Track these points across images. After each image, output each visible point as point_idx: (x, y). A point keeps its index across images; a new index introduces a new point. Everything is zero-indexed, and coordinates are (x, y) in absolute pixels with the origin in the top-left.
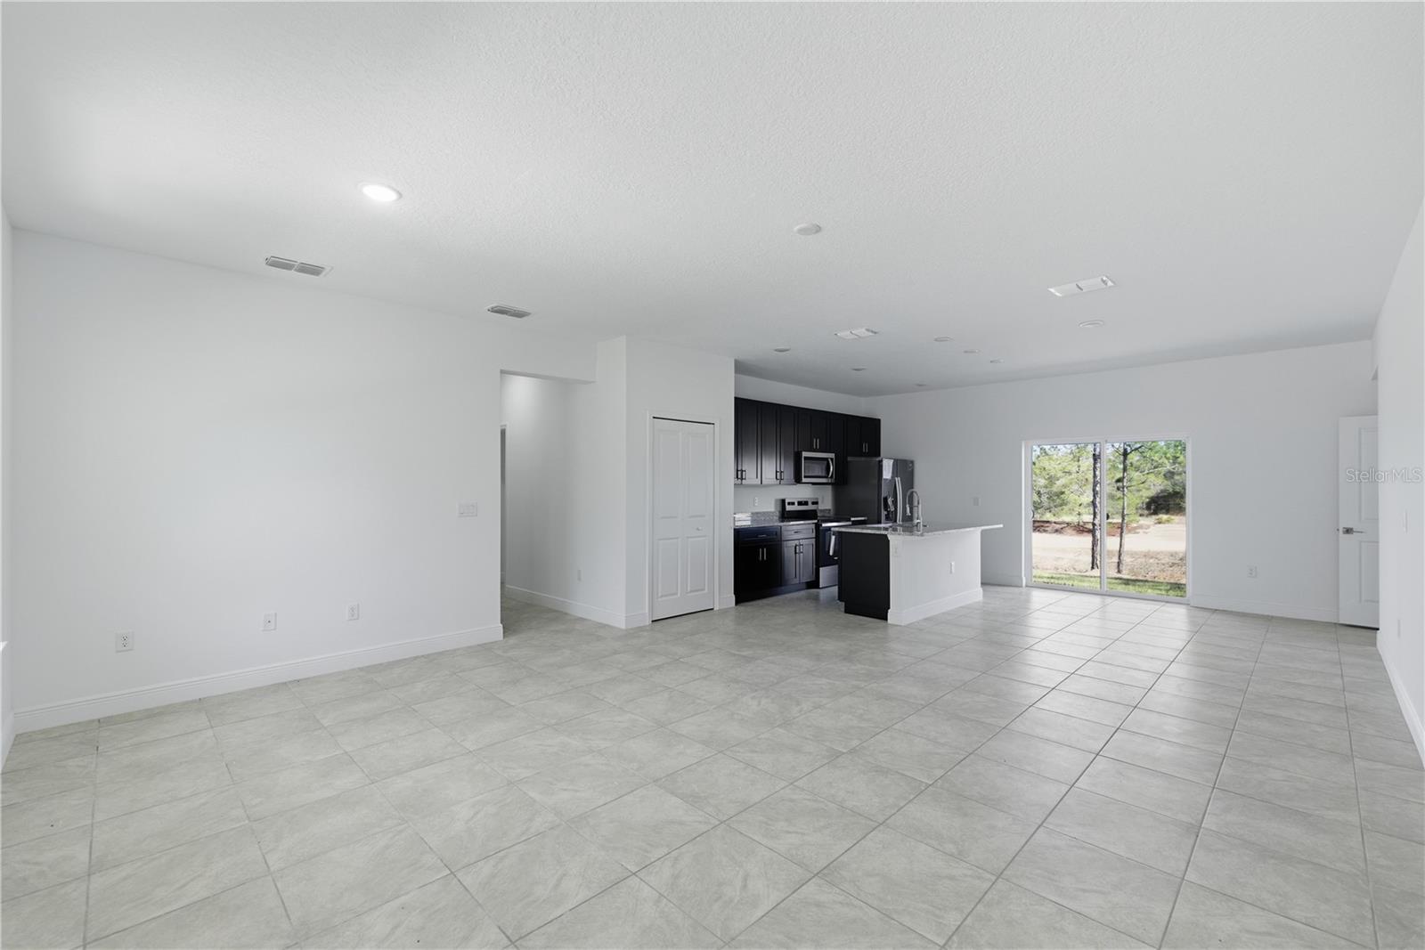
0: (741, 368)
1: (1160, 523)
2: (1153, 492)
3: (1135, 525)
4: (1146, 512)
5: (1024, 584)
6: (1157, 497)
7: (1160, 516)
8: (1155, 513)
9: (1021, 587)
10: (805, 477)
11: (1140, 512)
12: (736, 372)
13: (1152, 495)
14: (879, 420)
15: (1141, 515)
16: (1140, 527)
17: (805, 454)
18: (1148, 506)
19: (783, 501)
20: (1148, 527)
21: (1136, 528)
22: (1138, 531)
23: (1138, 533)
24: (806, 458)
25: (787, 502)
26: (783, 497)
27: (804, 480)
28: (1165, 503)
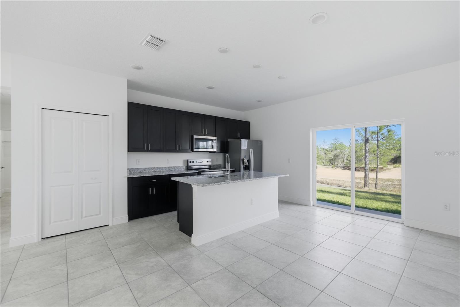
0: (132, 86)
1: (395, 167)
2: (393, 157)
3: (386, 168)
4: (391, 163)
5: (311, 204)
6: (394, 158)
7: (396, 165)
8: (394, 163)
9: (310, 206)
10: (195, 148)
11: (388, 163)
12: (128, 88)
13: (392, 158)
14: (249, 122)
15: (389, 164)
16: (388, 169)
17: (195, 137)
18: (391, 161)
19: (188, 160)
20: (391, 169)
21: (386, 169)
22: (386, 170)
23: (387, 171)
24: (196, 139)
25: (189, 161)
26: (188, 159)
27: (195, 150)
28: (396, 160)
